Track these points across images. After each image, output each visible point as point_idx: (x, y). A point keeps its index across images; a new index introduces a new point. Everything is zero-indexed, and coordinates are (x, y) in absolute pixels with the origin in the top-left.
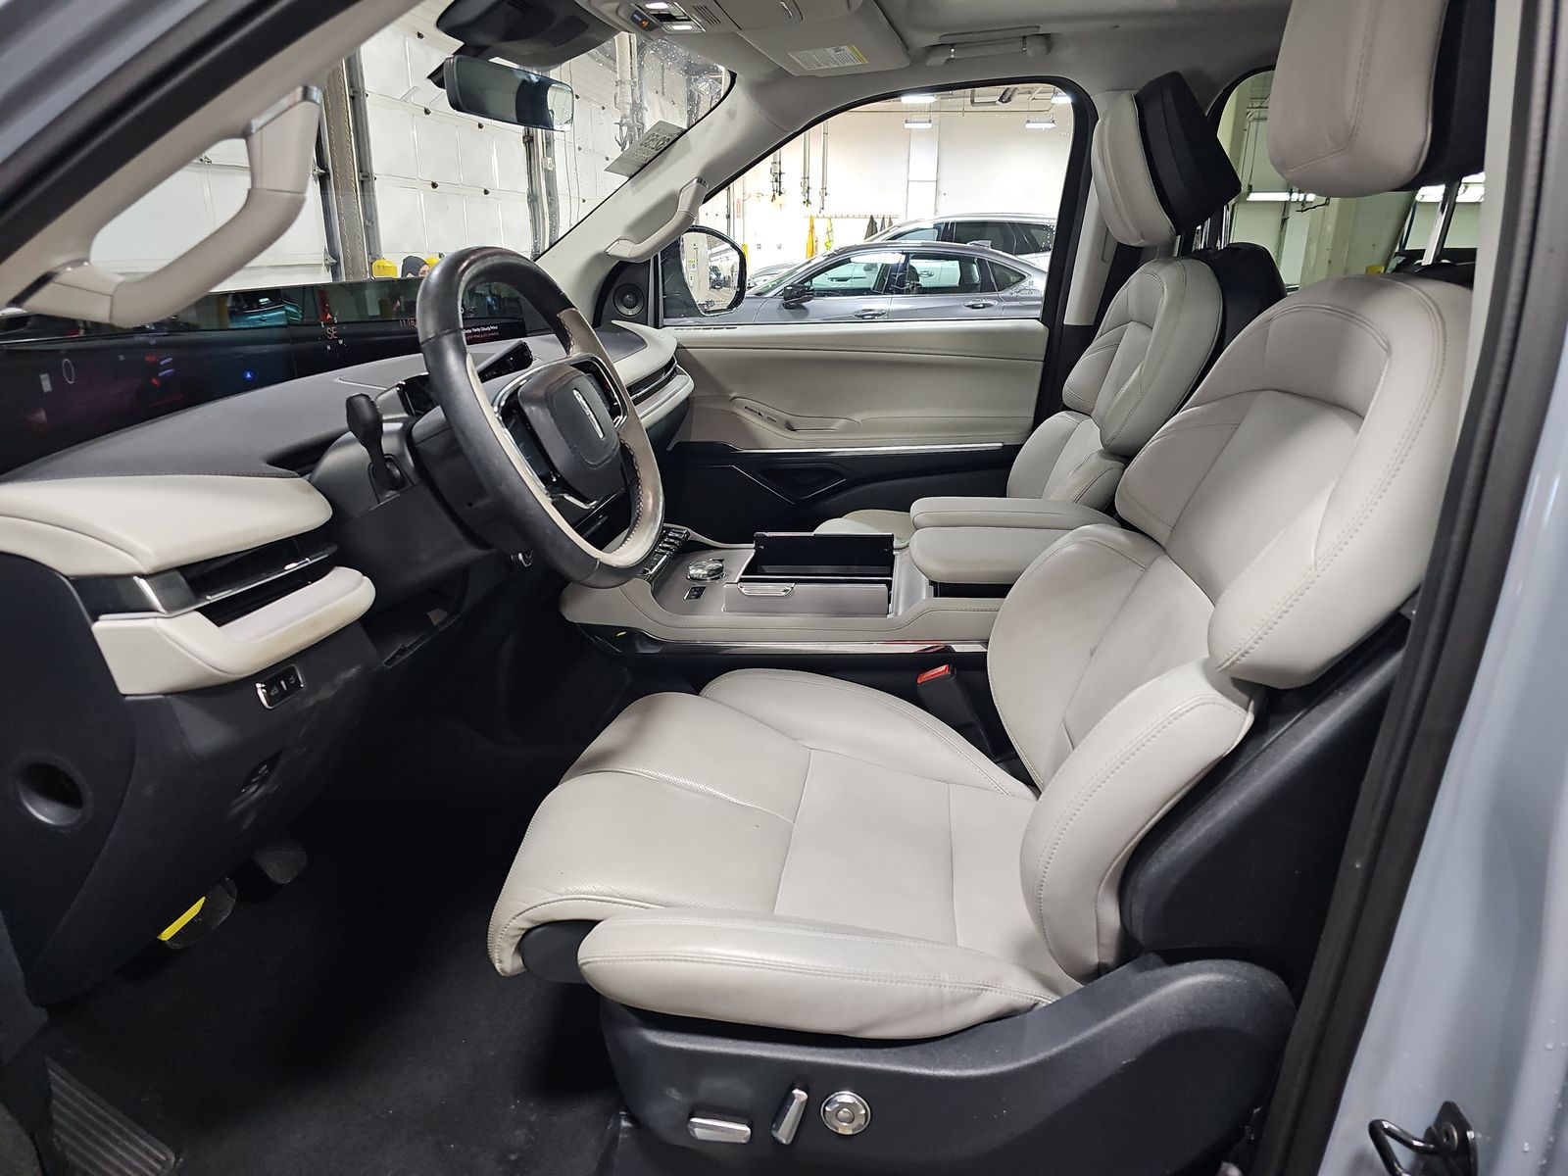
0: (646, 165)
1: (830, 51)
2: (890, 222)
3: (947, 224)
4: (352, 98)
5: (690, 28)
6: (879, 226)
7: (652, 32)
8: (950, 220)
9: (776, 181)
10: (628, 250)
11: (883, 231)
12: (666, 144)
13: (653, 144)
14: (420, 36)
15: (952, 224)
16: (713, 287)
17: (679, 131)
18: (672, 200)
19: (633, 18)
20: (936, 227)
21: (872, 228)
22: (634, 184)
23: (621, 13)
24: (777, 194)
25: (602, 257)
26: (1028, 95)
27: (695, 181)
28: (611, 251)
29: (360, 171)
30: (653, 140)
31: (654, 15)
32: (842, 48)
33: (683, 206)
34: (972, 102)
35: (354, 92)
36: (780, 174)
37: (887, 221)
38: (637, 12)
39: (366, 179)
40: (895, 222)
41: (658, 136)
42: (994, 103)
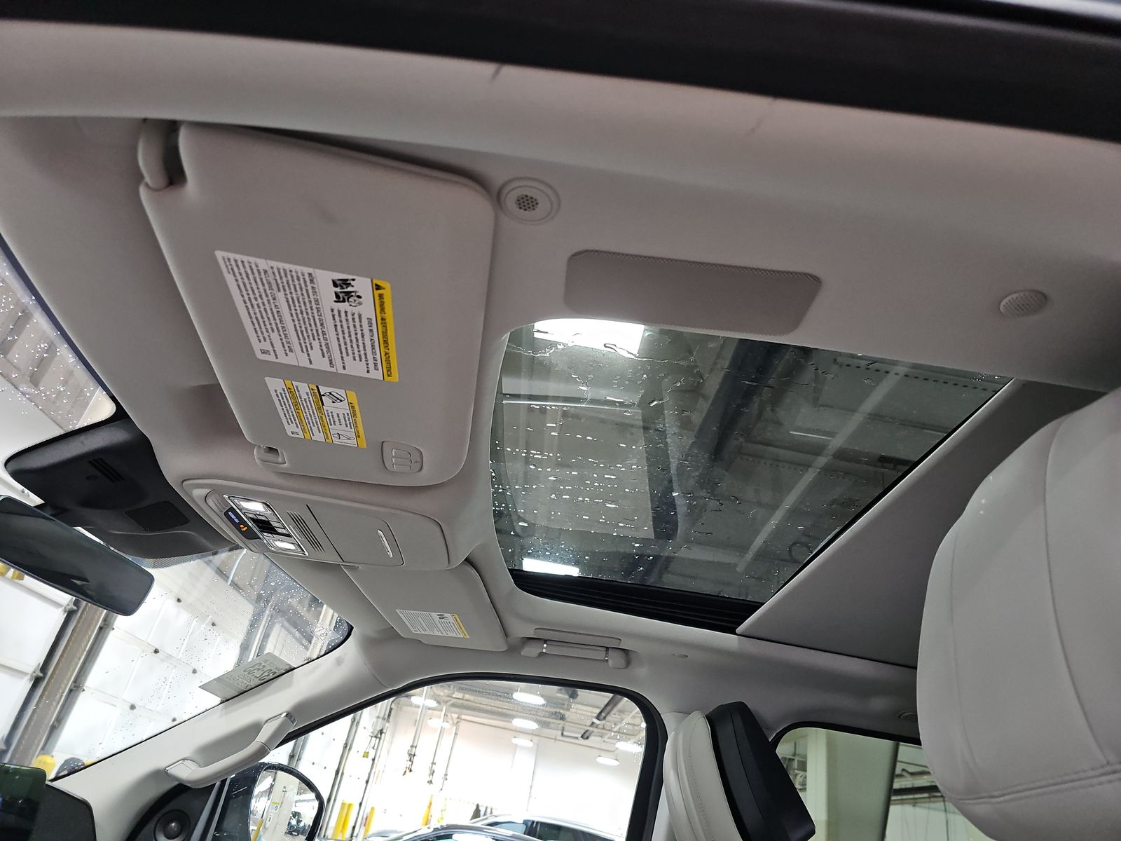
0: (245, 692)
1: (435, 615)
2: (491, 813)
3: (533, 822)
4: (101, 628)
5: (292, 547)
6: (482, 813)
7: (252, 541)
8: (536, 819)
9: (410, 760)
10: (189, 772)
11: (485, 817)
12: (271, 676)
13: (258, 674)
14: (179, 600)
15: (537, 823)
16: (290, 833)
17: (288, 668)
18: (256, 728)
19: (226, 514)
20: (525, 822)
21: (477, 814)
22: (226, 708)
23: (210, 502)
24: (408, 771)
25: (160, 774)
26: (600, 738)
27: (285, 714)
28: (172, 771)
29: (75, 681)
30: (259, 669)
31: (252, 519)
32: (446, 615)
33: (262, 737)
34: (562, 734)
35: (104, 624)
36: (414, 755)
37: (489, 811)
38: (232, 509)
39: (76, 688)
40: (494, 813)
41: (264, 666)
42: (577, 738)
